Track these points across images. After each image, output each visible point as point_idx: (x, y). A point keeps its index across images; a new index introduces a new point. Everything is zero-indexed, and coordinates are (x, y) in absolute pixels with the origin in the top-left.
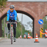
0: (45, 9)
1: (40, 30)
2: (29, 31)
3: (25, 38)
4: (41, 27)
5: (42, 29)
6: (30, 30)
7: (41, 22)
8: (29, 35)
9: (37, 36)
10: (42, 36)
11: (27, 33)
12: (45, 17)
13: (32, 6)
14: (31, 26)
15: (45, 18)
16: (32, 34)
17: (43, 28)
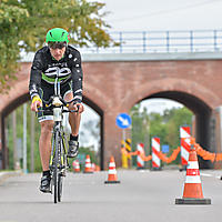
0: (136, 83)
1: (122, 146)
2: (88, 149)
3: (76, 171)
4: (124, 138)
5: (127, 142)
6: (93, 147)
7: (125, 122)
8: (88, 160)
9: (112, 165)
10: (129, 164)
11: (83, 156)
12: (136, 106)
13: (95, 74)
14: (93, 133)
15: (137, 109)
16: (99, 159)
17: (129, 141)
